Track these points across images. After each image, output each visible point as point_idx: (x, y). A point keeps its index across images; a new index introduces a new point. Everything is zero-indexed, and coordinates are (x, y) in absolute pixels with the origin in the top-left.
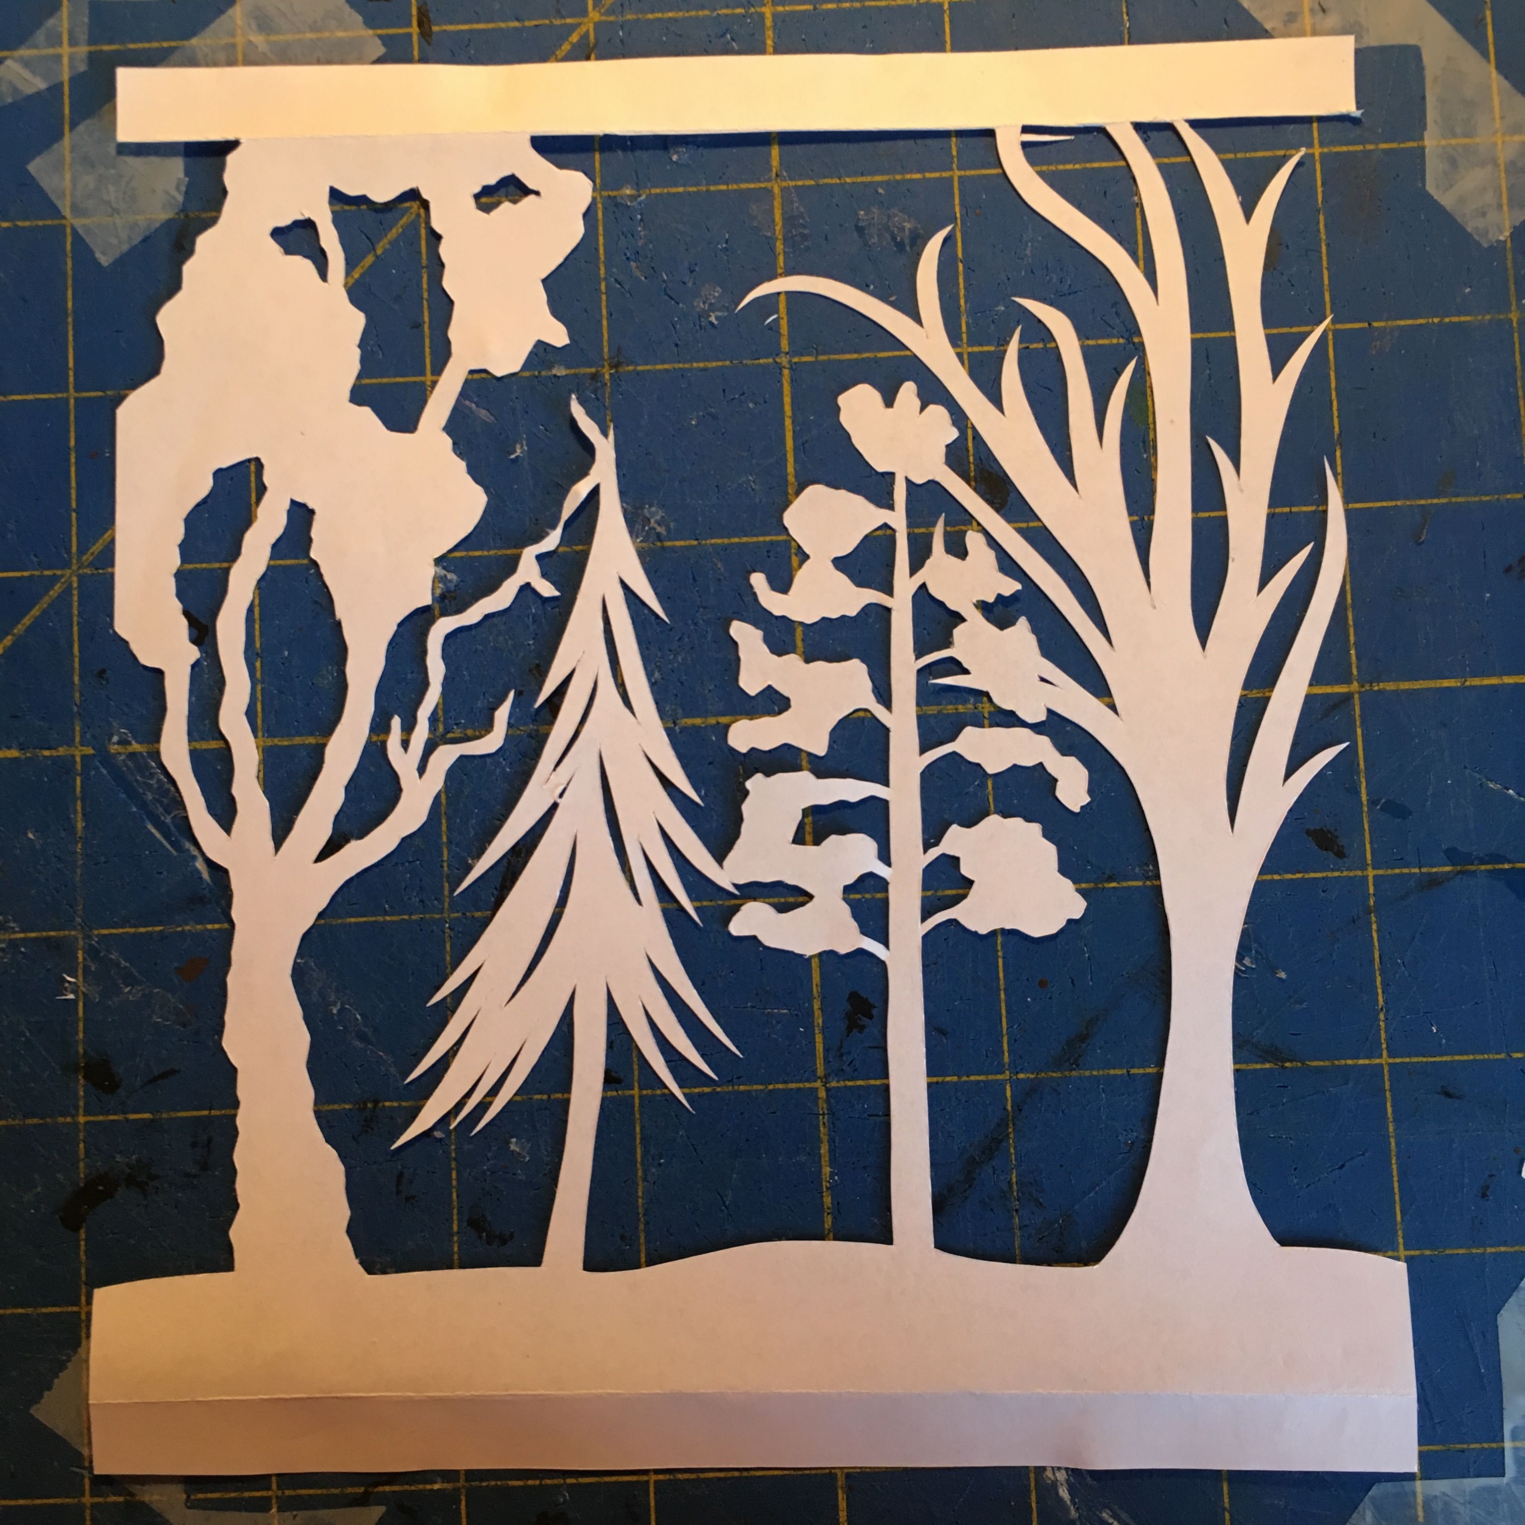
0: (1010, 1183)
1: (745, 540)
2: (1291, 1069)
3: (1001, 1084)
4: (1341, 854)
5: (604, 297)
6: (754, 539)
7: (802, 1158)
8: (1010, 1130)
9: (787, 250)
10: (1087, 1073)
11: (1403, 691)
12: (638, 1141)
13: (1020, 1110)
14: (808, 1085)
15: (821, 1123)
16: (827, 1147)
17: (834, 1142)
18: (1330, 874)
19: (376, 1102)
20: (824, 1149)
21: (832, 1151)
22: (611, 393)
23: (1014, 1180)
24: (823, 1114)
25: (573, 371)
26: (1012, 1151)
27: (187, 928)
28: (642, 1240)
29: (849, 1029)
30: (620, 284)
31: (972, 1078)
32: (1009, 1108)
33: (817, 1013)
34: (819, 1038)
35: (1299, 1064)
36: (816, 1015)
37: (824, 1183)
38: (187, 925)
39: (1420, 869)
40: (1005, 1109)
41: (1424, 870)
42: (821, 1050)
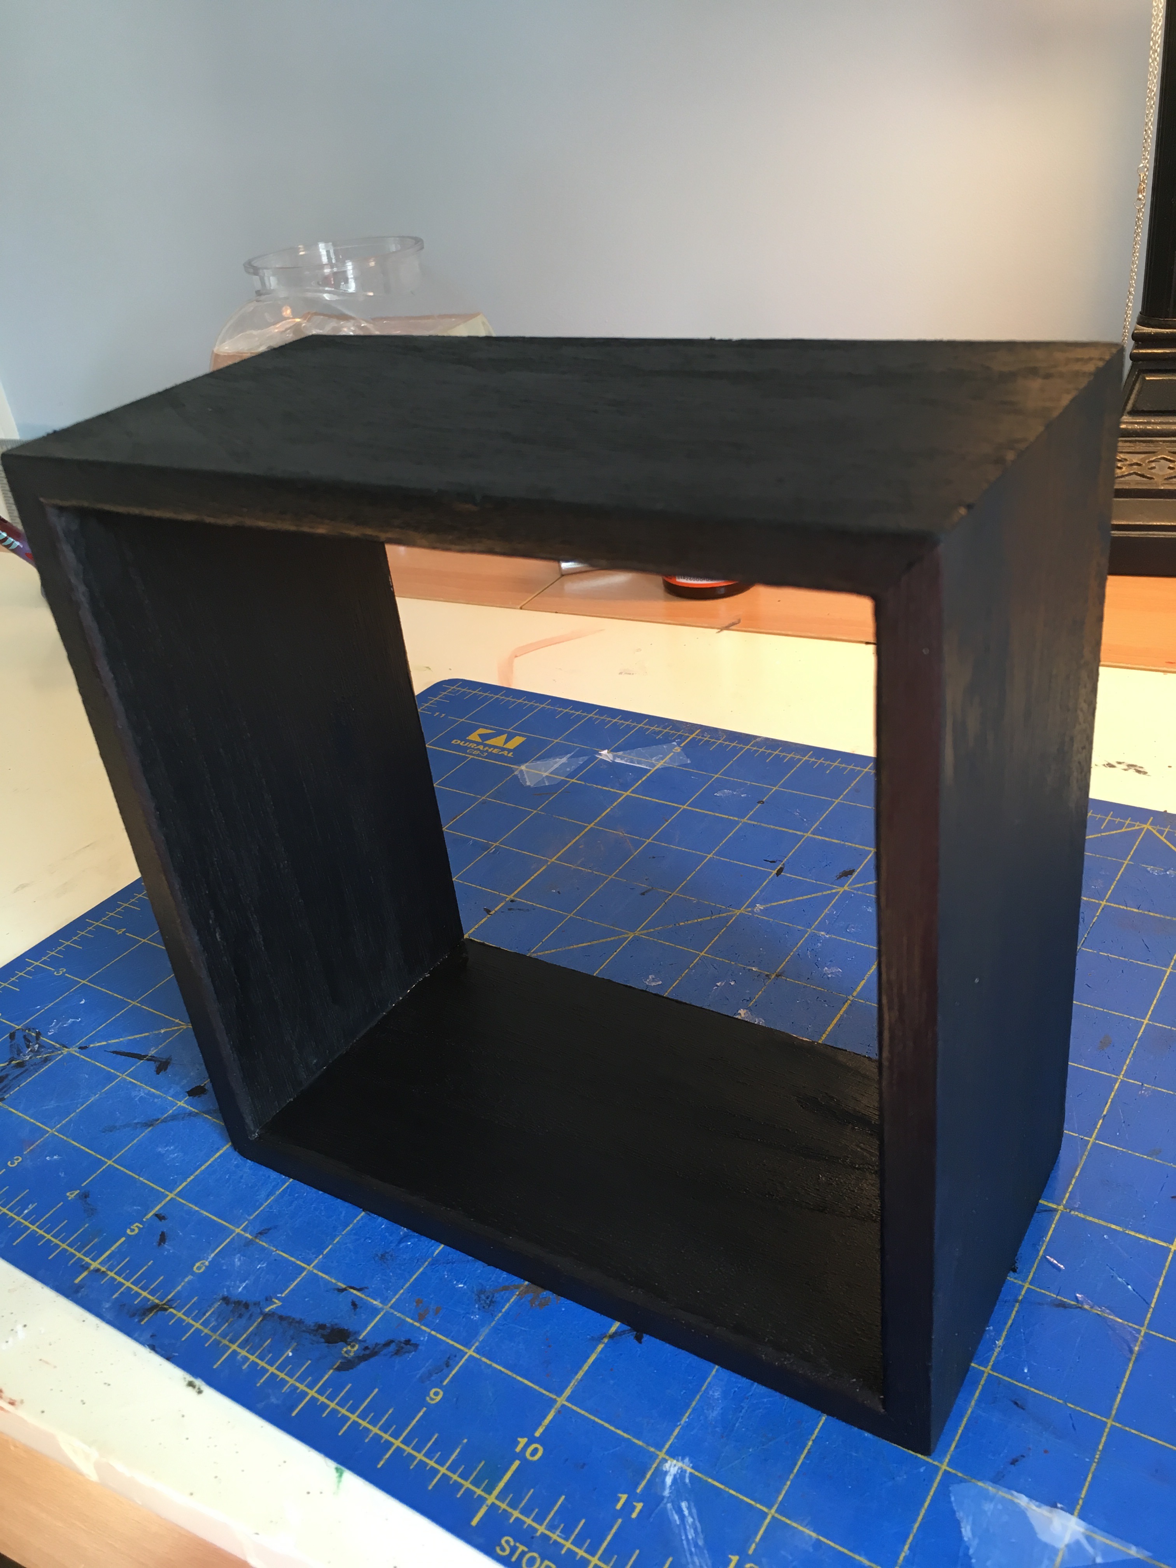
11: (1087, 1220)
39: (1057, 1296)
41: (1059, 1297)
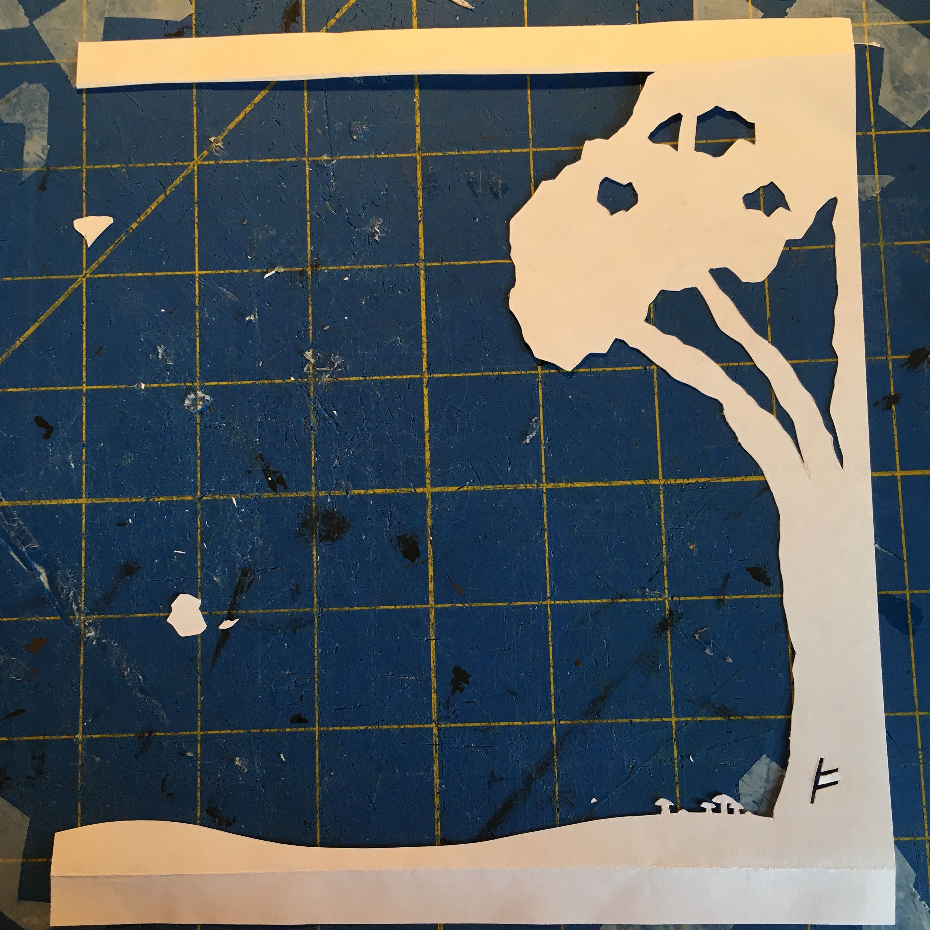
0: (554, 792)
1: (394, 377)
2: (734, 721)
3: (550, 727)
4: (768, 584)
5: (309, 223)
6: (400, 377)
7: (421, 773)
8: (555, 757)
9: (424, 195)
10: (605, 721)
12: (317, 760)
13: (562, 744)
14: (426, 726)
15: (434, 751)
16: (437, 766)
17: (442, 763)
18: (761, 596)
19: (150, 733)
20: (436, 767)
21: (441, 769)
22: (312, 284)
23: (557, 789)
24: (436, 745)
25: (288, 269)
26: (556, 770)
27: (34, 619)
28: (318, 824)
29: (454, 691)
30: (319, 215)
31: (531, 723)
32: (555, 743)
33: (434, 680)
34: (434, 696)
35: (740, 718)
36: (433, 680)
37: (435, 790)
38: (34, 617)
40: (552, 743)
42: (435, 704)
